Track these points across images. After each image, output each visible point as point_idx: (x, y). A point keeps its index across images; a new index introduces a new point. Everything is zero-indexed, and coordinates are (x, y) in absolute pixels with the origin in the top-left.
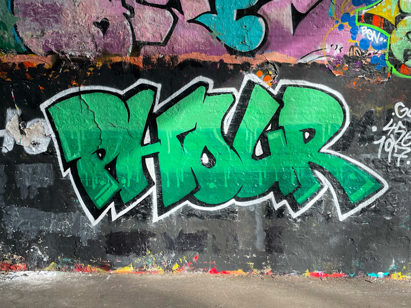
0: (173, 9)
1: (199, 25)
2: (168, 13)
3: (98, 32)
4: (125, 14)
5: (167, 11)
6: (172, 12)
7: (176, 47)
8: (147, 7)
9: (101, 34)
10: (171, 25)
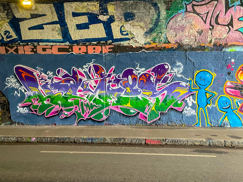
0: (229, 26)
1: (239, 32)
2: (227, 28)
3: (198, 35)
4: (210, 28)
5: (227, 27)
6: (229, 27)
7: (228, 40)
8: (219, 25)
9: (199, 36)
10: (227, 32)
